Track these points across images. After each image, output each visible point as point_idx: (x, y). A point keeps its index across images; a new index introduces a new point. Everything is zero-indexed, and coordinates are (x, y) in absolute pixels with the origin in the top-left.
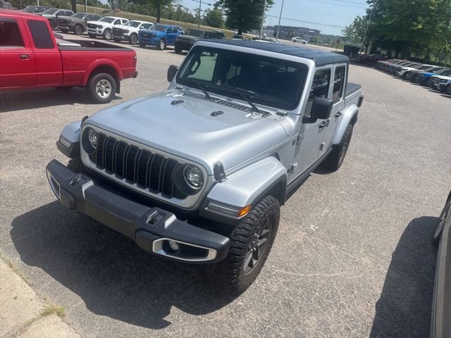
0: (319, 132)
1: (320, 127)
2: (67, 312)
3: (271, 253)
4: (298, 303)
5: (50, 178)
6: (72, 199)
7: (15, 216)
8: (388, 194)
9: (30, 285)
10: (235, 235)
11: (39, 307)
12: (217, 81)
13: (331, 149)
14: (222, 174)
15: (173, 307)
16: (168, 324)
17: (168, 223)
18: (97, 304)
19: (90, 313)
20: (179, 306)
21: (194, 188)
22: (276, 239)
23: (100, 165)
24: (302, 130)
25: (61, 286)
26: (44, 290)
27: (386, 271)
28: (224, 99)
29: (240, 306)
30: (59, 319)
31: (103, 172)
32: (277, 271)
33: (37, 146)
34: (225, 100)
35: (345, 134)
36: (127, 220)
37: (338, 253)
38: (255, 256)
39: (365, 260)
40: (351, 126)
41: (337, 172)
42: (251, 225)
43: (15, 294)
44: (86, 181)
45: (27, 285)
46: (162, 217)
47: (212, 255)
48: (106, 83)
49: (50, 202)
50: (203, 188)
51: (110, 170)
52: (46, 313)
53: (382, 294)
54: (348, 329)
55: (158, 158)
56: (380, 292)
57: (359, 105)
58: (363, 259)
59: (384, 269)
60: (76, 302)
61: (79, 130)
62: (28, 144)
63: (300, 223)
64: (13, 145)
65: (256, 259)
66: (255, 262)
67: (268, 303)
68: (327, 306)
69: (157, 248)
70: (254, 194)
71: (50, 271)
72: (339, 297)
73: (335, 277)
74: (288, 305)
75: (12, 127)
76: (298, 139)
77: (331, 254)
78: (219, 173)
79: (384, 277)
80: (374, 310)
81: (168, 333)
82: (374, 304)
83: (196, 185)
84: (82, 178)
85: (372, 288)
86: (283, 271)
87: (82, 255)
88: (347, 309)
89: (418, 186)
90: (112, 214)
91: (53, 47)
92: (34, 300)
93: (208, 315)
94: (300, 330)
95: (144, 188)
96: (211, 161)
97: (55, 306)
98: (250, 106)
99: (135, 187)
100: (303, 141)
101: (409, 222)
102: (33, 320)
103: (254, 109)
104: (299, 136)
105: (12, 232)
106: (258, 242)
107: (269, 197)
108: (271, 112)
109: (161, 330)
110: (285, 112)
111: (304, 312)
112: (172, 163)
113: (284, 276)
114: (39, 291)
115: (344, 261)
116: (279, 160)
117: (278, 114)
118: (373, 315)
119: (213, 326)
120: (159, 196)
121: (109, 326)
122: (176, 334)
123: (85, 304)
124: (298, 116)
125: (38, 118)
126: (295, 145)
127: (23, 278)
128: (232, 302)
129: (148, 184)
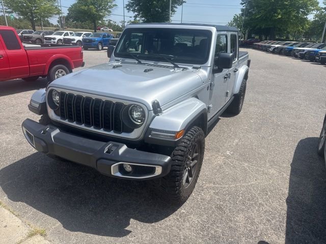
0: (225, 82)
1: (225, 78)
2: (48, 233)
3: (201, 174)
4: (227, 206)
6: (44, 144)
8: (278, 125)
9: (16, 216)
10: (174, 155)
11: (25, 231)
12: (144, 52)
13: (233, 97)
14: (159, 109)
15: (132, 220)
16: (129, 232)
17: (121, 151)
18: (70, 225)
19: (67, 231)
20: (136, 218)
21: (138, 123)
23: (63, 117)
24: (213, 79)
25: (41, 214)
26: (28, 218)
27: (289, 177)
28: (152, 63)
29: (183, 213)
30: (42, 238)
31: (66, 122)
32: (207, 185)
34: (153, 63)
35: (241, 86)
36: (89, 154)
37: (251, 168)
39: (272, 171)
40: (245, 80)
41: (239, 114)
42: (185, 147)
43: (5, 224)
44: (53, 130)
45: (14, 216)
46: (116, 148)
47: (159, 171)
48: (62, 72)
50: (145, 122)
51: (71, 120)
52: (31, 235)
53: (289, 193)
54: (268, 220)
55: (108, 103)
56: (287, 191)
57: (248, 65)
58: (270, 170)
59: (287, 175)
60: (55, 224)
62: (7, 118)
63: (219, 151)
65: (191, 176)
66: (190, 179)
67: (205, 208)
68: (249, 205)
69: (114, 171)
71: (32, 204)
72: (257, 199)
73: (251, 185)
74: (219, 208)
76: (211, 86)
77: (246, 170)
78: (157, 108)
79: (288, 181)
80: (285, 204)
81: (130, 239)
82: (285, 201)
83: (140, 121)
84: (50, 128)
85: (281, 190)
86: (212, 185)
88: (265, 206)
89: (299, 118)
90: (77, 150)
92: (21, 227)
93: (160, 222)
94: (232, 225)
95: (99, 128)
97: (38, 229)
98: (172, 65)
99: (92, 129)
100: (214, 87)
101: (298, 142)
102: (21, 241)
103: (176, 66)
104: (211, 84)
106: (191, 163)
107: (195, 127)
108: (189, 68)
109: (124, 237)
110: (199, 66)
111: (233, 212)
112: (119, 105)
113: (213, 188)
114: (24, 219)
115: (256, 173)
116: (198, 98)
117: (194, 68)
118: (286, 208)
119: (165, 229)
120: (112, 133)
121: (83, 239)
122: (137, 238)
123: (62, 225)
124: (209, 68)
125: (14, 101)
126: (209, 90)
127: (11, 211)
128: (177, 210)
129: (102, 126)
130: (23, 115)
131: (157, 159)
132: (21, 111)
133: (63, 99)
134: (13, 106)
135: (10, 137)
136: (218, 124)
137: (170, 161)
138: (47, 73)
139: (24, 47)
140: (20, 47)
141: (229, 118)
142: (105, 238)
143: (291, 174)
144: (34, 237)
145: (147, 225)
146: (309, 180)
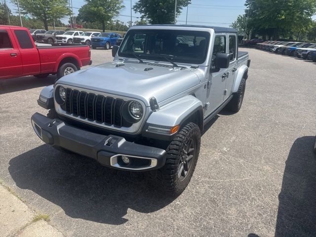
0: (222, 81)
1: (223, 77)
2: (51, 218)
3: (197, 168)
6: (50, 136)
7: (12, 158)
8: (276, 124)
9: (23, 202)
10: (170, 149)
11: (31, 215)
14: (156, 106)
15: (129, 209)
16: (126, 220)
17: (120, 144)
18: (73, 211)
19: (68, 217)
20: (133, 208)
21: (137, 118)
23: (68, 112)
24: (210, 78)
25: (46, 201)
26: (34, 204)
27: (283, 174)
29: (178, 204)
30: (46, 223)
31: (71, 116)
32: (202, 179)
33: (25, 113)
34: (153, 63)
35: (240, 85)
36: (91, 146)
37: (246, 165)
38: (186, 168)
39: (267, 168)
40: (244, 79)
42: (180, 142)
43: (13, 209)
44: (59, 123)
45: (21, 202)
46: (115, 141)
47: (154, 163)
50: (142, 118)
51: (76, 114)
52: (36, 220)
53: (282, 189)
54: (260, 215)
55: (110, 99)
56: (280, 187)
57: (248, 65)
58: (265, 167)
59: (281, 172)
60: (58, 211)
61: (52, 90)
62: (18, 112)
64: (8, 114)
65: (187, 170)
66: (186, 172)
67: (199, 201)
68: (242, 200)
69: (113, 163)
71: (38, 191)
72: (250, 194)
73: (245, 180)
74: (213, 201)
75: (7, 103)
76: (208, 84)
77: (240, 166)
78: (154, 105)
79: (282, 177)
80: (277, 200)
81: (127, 227)
82: (277, 196)
83: (138, 116)
84: (57, 121)
85: (274, 186)
86: (207, 179)
87: (61, 180)
88: (258, 201)
89: (297, 117)
90: (79, 142)
92: (27, 212)
93: (155, 212)
94: (224, 218)
95: (101, 123)
96: (147, 97)
97: (42, 214)
99: (94, 123)
100: (212, 86)
101: (294, 140)
102: (27, 225)
103: (175, 66)
104: (208, 82)
105: (9, 168)
106: (187, 157)
107: (191, 123)
108: (187, 67)
109: (121, 225)
110: (196, 65)
111: (226, 205)
112: (119, 102)
113: (208, 183)
114: (30, 205)
115: (251, 169)
116: (196, 97)
117: (192, 67)
118: (278, 203)
119: (160, 219)
120: (112, 127)
121: (83, 225)
122: (133, 227)
123: (64, 212)
124: (206, 68)
125: (26, 96)
126: (206, 88)
127: (18, 198)
128: (172, 202)
129: (103, 120)
131: (152, 152)
132: (31, 106)
133: (69, 95)
134: (25, 101)
135: (20, 130)
136: (217, 121)
137: (165, 154)
138: (56, 71)
139: (37, 46)
140: (32, 46)
141: (227, 116)
142: (103, 225)
143: (285, 171)
144: (38, 222)
145: (144, 214)
146: (303, 177)
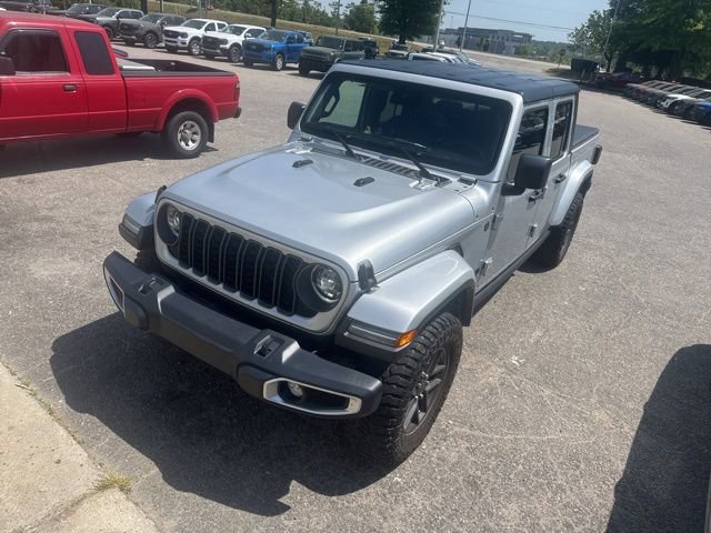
1: (531, 200)
2: (134, 486)
4: (489, 481)
5: (109, 280)
6: (142, 313)
7: (57, 335)
8: (640, 306)
9: (79, 443)
10: (391, 374)
11: (93, 476)
12: (365, 128)
13: (548, 233)
14: (371, 280)
15: (294, 483)
16: (286, 508)
17: (287, 354)
18: (180, 475)
19: (169, 487)
20: (303, 482)
21: (327, 300)
22: (456, 378)
23: (184, 262)
24: (501, 206)
25: (125, 445)
26: (100, 450)
27: (633, 434)
28: (375, 156)
29: (398, 483)
30: (123, 496)
31: (189, 272)
32: (456, 429)
33: (88, 227)
34: (377, 158)
35: (570, 209)
36: (226, 349)
37: (556, 403)
38: (422, 406)
39: (600, 415)
40: (580, 195)
41: (557, 268)
43: (57, 457)
44: (163, 287)
45: (75, 442)
46: (277, 345)
47: (354, 406)
48: (193, 126)
49: (108, 314)
50: (341, 301)
51: (199, 270)
52: (103, 487)
53: (625, 472)
54: (568, 526)
55: (273, 254)
56: (622, 467)
57: (595, 160)
58: (596, 413)
59: (630, 429)
60: (147, 470)
61: (152, 207)
62: (75, 223)
63: (495, 353)
64: (53, 225)
65: (424, 410)
66: (421, 415)
67: (442, 480)
68: (535, 487)
69: (269, 392)
70: (422, 311)
71: (108, 421)
72: (555, 475)
73: (549, 441)
74: (472, 483)
75: (51, 196)
76: (494, 221)
77: (544, 405)
78: (367, 277)
79: (630, 443)
80: (611, 496)
81: (286, 522)
82: (612, 487)
83: (331, 295)
84: (158, 282)
85: (609, 461)
86: (466, 430)
87: (157, 398)
88: (569, 492)
89: (690, 293)
90: (203, 338)
91: (113, 72)
92: (85, 466)
94: (492, 525)
95: (251, 298)
96: (353, 259)
97: (116, 476)
98: (417, 169)
99: (237, 296)
100: (502, 223)
101: (673, 353)
102: (85, 496)
103: (424, 174)
104: (495, 216)
105: (52, 361)
106: (426, 384)
107: (443, 315)
108: (451, 179)
109: (275, 518)
110: (473, 178)
111: (500, 496)
112: (293, 262)
113: (468, 438)
114: (93, 452)
115: (565, 416)
116: (462, 255)
117: (462, 180)
118: (610, 505)
119: (355, 513)
120: (273, 312)
121: (197, 509)
122: (299, 524)
123: (161, 475)
124: (494, 185)
125: (91, 182)
126: (489, 230)
127: (69, 432)
128: (384, 476)
129: (257, 292)
130: (105, 219)
131: (353, 382)
133: (188, 228)
134: (87, 196)
135: (78, 267)
136: (505, 287)
138: (161, 127)
141: (532, 275)
142: (239, 512)
143: (639, 428)
144: (107, 492)
145: (323, 497)
146: (676, 447)
